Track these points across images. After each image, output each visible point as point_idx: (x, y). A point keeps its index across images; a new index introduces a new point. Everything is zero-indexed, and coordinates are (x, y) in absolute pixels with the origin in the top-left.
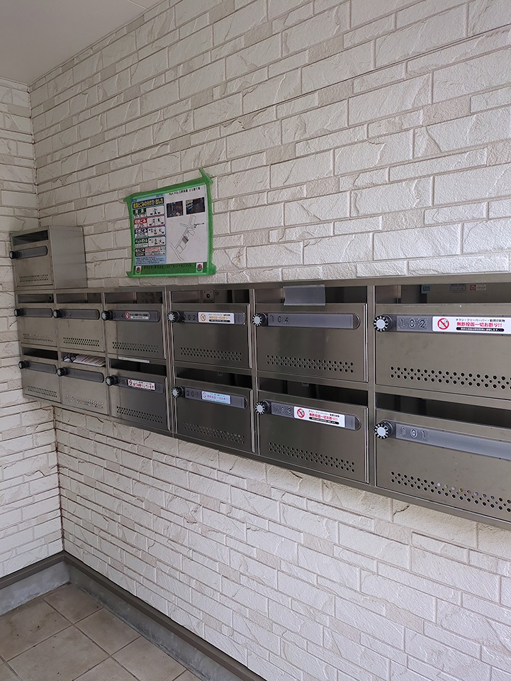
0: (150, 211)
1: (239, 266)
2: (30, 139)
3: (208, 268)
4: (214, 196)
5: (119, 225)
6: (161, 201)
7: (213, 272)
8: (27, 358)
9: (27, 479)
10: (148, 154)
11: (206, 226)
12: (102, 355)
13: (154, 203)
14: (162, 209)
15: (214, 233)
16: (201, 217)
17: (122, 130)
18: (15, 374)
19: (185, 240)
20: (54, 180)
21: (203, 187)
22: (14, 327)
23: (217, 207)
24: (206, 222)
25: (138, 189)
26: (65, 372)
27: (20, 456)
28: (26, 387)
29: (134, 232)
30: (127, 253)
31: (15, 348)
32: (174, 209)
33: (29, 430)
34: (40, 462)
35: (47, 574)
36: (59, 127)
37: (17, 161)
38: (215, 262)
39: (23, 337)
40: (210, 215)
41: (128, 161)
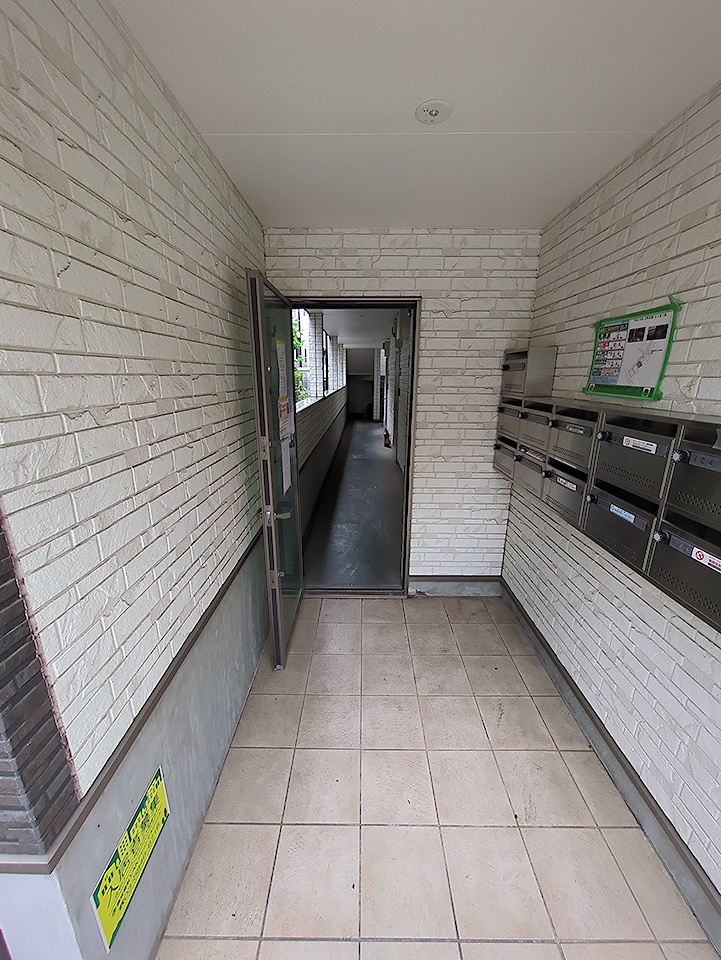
0: (613, 335)
1: (688, 395)
2: (534, 274)
3: (654, 394)
4: (680, 323)
5: (586, 346)
6: (625, 326)
7: (659, 398)
8: (500, 443)
9: (486, 522)
10: (624, 282)
11: (663, 353)
12: (545, 453)
13: (619, 329)
14: (625, 334)
15: (670, 360)
16: (661, 343)
17: (607, 261)
18: (491, 452)
19: (640, 364)
20: (545, 307)
21: (670, 314)
22: (495, 420)
23: (679, 334)
24: (664, 348)
25: (608, 315)
26: (519, 459)
27: (484, 506)
28: (495, 462)
29: (596, 353)
30: (586, 371)
31: (494, 434)
32: (636, 335)
33: (493, 491)
34: (496, 514)
35: (488, 585)
36: (557, 263)
37: (521, 294)
38: (662, 389)
39: (500, 428)
40: (671, 342)
41: (605, 289)
